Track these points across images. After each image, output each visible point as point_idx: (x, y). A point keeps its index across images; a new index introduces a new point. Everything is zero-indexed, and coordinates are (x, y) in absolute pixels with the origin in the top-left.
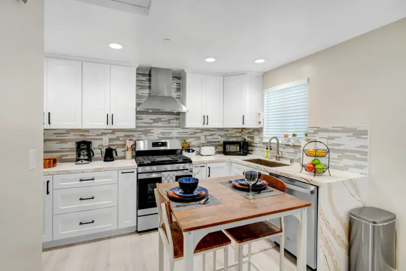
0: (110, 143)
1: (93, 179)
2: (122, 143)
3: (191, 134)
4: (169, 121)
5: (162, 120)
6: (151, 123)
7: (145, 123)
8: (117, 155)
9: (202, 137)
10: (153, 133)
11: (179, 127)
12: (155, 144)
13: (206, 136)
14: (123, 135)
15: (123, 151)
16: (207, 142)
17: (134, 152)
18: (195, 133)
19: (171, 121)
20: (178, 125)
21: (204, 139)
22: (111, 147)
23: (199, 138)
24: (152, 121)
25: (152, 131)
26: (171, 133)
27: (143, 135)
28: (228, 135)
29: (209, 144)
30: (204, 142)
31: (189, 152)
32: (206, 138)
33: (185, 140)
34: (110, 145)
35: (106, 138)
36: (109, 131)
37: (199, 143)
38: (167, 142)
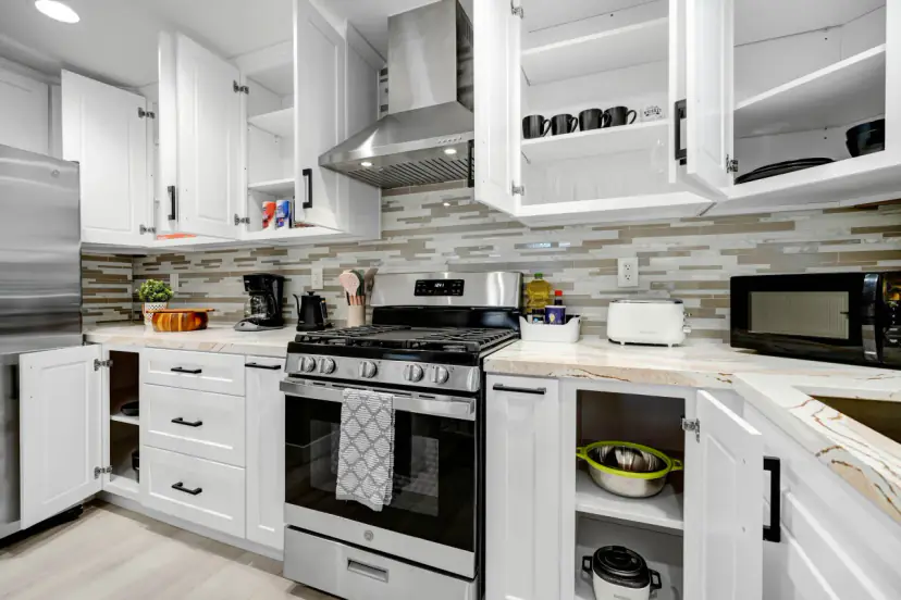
0: (327, 283)
1: (199, 371)
3: (570, 250)
5: (462, 203)
6: (427, 219)
7: (409, 220)
9: (627, 264)
10: (433, 251)
12: (424, 287)
13: (644, 258)
14: (352, 260)
16: (654, 286)
18: (589, 246)
21: (636, 269)
23: (610, 267)
24: (428, 212)
25: (429, 245)
26: (491, 248)
27: (403, 260)
28: (787, 250)
29: (670, 292)
30: (634, 282)
31: (547, 321)
32: (648, 264)
33: (541, 276)
34: (325, 289)
35: (317, 268)
36: (326, 250)
37: (614, 289)
38: (462, 282)
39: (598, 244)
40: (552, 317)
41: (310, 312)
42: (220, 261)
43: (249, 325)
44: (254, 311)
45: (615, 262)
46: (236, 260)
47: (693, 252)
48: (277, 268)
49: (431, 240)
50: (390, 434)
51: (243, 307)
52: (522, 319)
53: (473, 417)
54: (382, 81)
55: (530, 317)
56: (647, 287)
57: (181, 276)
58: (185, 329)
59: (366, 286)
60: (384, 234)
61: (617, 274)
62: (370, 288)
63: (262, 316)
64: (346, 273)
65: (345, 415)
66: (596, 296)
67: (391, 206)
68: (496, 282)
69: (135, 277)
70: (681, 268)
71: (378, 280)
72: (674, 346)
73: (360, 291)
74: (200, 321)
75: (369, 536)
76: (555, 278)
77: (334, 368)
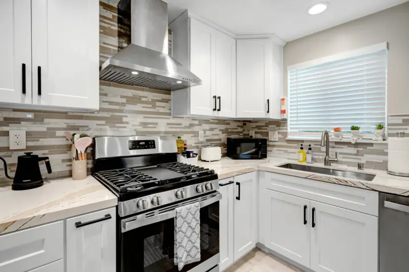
0: (30, 144)
2: (63, 142)
3: (186, 127)
4: (153, 103)
5: (143, 99)
6: (123, 104)
8: (50, 171)
9: (201, 132)
10: (127, 123)
11: (170, 114)
12: (134, 145)
14: (65, 126)
15: (63, 161)
16: (207, 140)
17: (90, 161)
18: (191, 125)
19: (158, 104)
20: (168, 111)
21: (203, 135)
22: (35, 153)
24: (124, 100)
25: (124, 119)
26: (157, 124)
27: (107, 127)
28: (229, 130)
29: (210, 143)
32: (206, 133)
33: (180, 137)
34: (29, 148)
35: (18, 130)
37: (197, 142)
38: (154, 141)
40: (191, 155)
45: (198, 132)
47: (214, 130)
49: (126, 116)
56: (205, 141)
61: (198, 136)
65: (177, 223)
66: (193, 145)
70: (212, 135)
72: (220, 160)
77: (158, 200)
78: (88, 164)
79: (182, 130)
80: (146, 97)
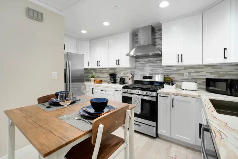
0: (125, 75)
1: (105, 91)
3: (174, 71)
6: (144, 64)
7: (141, 64)
9: (186, 74)
10: (146, 70)
12: (145, 77)
13: (190, 73)
14: (130, 71)
18: (178, 70)
21: (188, 75)
23: (183, 75)
24: (145, 62)
25: (145, 69)
26: (158, 70)
27: (140, 72)
29: (195, 80)
30: (187, 78)
31: (169, 85)
32: (190, 74)
33: (168, 76)
34: (124, 76)
35: (122, 73)
36: (124, 69)
37: (183, 79)
38: (152, 76)
39: (180, 70)
40: (170, 84)
41: (122, 81)
42: (103, 70)
43: (111, 83)
44: (111, 80)
45: (184, 74)
46: (106, 70)
47: (200, 72)
48: (114, 72)
50: (140, 102)
51: (109, 79)
52: (164, 84)
53: (155, 100)
54: (135, 37)
55: (166, 84)
56: (190, 79)
57: (95, 73)
58: (100, 83)
59: (133, 77)
60: (136, 66)
61: (184, 76)
62: (134, 77)
63: (112, 81)
64: (129, 74)
65: (133, 99)
66: (179, 80)
67: (137, 61)
68: (158, 77)
69: (86, 73)
70: (198, 75)
71: (135, 75)
72: (195, 90)
73: (132, 77)
74: (101, 82)
75: (137, 119)
76: (171, 76)
77: (131, 91)
78: (132, 82)
79: (172, 72)
80: (153, 60)
